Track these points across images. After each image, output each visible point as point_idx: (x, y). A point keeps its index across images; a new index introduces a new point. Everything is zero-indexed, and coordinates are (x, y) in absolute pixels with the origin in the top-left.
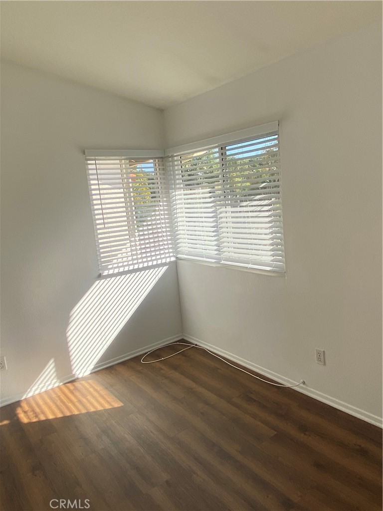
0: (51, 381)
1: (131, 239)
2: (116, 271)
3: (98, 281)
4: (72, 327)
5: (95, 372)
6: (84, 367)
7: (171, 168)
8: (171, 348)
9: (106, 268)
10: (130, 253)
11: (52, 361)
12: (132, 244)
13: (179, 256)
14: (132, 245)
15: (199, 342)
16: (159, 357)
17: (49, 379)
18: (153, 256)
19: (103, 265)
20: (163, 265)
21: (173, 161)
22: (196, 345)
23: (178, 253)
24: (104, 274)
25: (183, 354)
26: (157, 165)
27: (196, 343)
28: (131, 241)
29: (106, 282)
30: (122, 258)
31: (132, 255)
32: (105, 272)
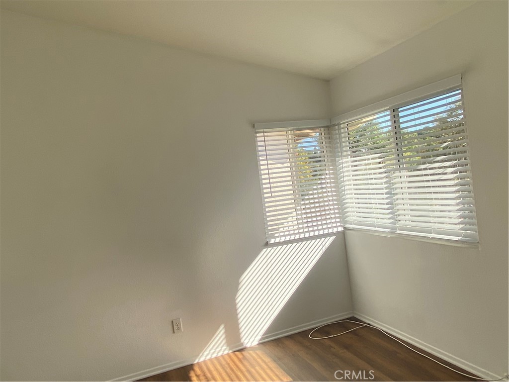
0: (221, 348)
1: (297, 208)
2: (283, 239)
3: (265, 249)
4: (241, 294)
5: (262, 343)
6: (252, 336)
7: (338, 136)
8: (340, 325)
9: (273, 236)
10: (296, 222)
11: (222, 326)
12: (298, 212)
13: (347, 226)
14: (298, 214)
15: (372, 321)
16: (328, 334)
17: (219, 345)
18: (320, 225)
19: (270, 233)
20: (329, 235)
21: (339, 129)
22: (369, 324)
23: (346, 222)
24: (271, 242)
25: (354, 332)
26: (323, 134)
27: (369, 322)
28: (297, 210)
29: (273, 250)
30: (288, 227)
31: (298, 224)
32: (272, 240)
